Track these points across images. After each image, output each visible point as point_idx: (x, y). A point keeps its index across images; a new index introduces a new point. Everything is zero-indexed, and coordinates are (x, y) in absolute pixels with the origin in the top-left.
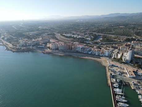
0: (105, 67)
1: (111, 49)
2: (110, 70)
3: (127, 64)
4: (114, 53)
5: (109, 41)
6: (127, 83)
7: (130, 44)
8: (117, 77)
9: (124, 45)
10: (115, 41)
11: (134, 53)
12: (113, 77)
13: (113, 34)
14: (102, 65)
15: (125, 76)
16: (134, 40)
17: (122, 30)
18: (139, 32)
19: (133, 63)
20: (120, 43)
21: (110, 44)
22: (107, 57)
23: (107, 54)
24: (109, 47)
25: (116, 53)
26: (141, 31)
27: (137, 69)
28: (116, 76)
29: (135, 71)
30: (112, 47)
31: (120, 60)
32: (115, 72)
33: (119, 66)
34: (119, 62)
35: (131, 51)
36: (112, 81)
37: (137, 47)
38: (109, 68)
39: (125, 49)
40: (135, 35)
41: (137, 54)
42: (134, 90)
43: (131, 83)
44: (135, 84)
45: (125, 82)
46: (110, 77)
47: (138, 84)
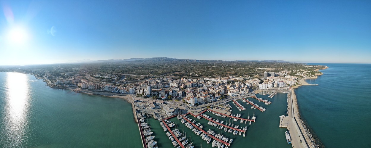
0: (131, 104)
1: (134, 86)
2: (135, 106)
3: (148, 98)
4: (137, 90)
5: (132, 80)
6: (150, 115)
7: (148, 81)
8: (142, 112)
9: (144, 83)
10: (136, 79)
11: (151, 88)
12: (139, 112)
13: (134, 74)
14: (128, 102)
15: (148, 109)
16: (150, 77)
17: (141, 70)
18: (152, 71)
19: (152, 96)
20: (141, 81)
21: (133, 82)
22: (132, 94)
23: (131, 92)
24: (133, 85)
25: (139, 89)
26: (153, 71)
27: (155, 101)
28: (141, 110)
29: (155, 102)
30: (135, 85)
31: (142, 96)
32: (140, 106)
33: (142, 101)
34: (142, 97)
35: (149, 86)
36: (139, 117)
37: (152, 83)
38: (135, 104)
39: (145, 85)
40: (150, 74)
41: (154, 88)
42: (156, 119)
43: (153, 114)
44: (156, 114)
45: (148, 114)
46: (136, 113)
47: (158, 113)
